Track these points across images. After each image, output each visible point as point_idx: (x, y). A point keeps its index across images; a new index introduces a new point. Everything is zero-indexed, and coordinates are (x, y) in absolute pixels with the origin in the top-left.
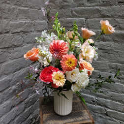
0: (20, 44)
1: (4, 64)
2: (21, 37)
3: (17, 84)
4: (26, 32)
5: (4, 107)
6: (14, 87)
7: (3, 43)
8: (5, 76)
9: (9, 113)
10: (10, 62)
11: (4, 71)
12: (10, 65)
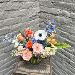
0: (17, 9)
1: (5, 20)
2: (18, 5)
3: (14, 32)
4: (22, 2)
5: (5, 43)
6: (12, 33)
7: (5, 8)
8: (6, 26)
9: (8, 46)
10: (10, 19)
11: (6, 24)
12: (10, 21)
